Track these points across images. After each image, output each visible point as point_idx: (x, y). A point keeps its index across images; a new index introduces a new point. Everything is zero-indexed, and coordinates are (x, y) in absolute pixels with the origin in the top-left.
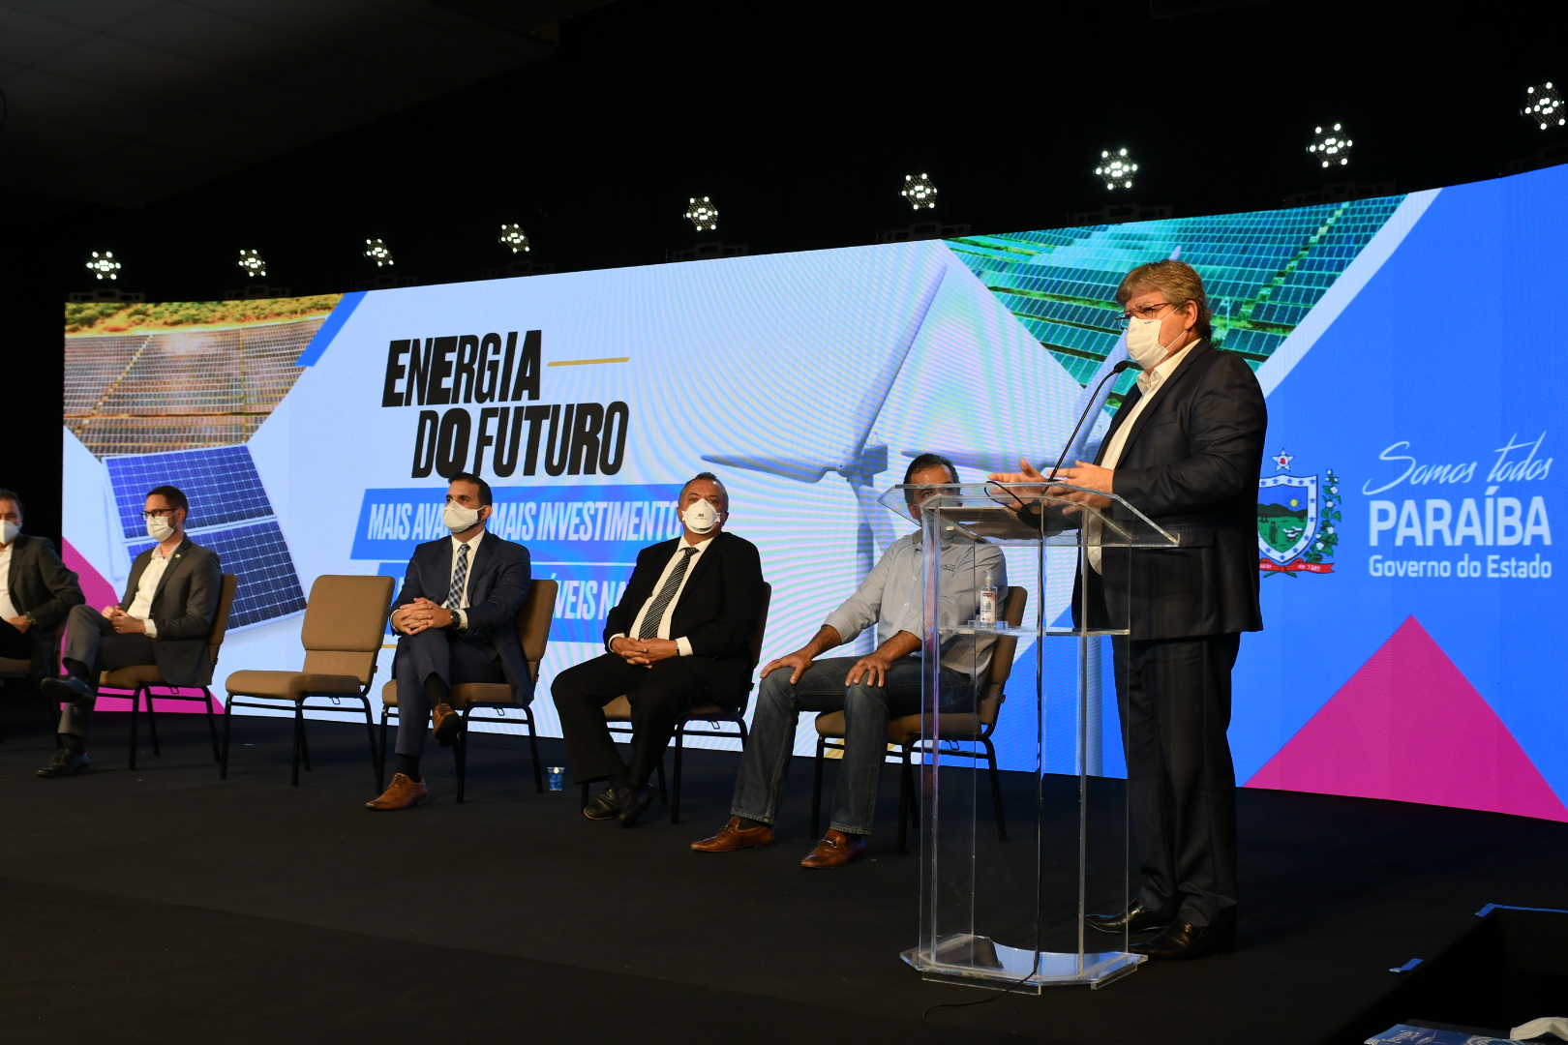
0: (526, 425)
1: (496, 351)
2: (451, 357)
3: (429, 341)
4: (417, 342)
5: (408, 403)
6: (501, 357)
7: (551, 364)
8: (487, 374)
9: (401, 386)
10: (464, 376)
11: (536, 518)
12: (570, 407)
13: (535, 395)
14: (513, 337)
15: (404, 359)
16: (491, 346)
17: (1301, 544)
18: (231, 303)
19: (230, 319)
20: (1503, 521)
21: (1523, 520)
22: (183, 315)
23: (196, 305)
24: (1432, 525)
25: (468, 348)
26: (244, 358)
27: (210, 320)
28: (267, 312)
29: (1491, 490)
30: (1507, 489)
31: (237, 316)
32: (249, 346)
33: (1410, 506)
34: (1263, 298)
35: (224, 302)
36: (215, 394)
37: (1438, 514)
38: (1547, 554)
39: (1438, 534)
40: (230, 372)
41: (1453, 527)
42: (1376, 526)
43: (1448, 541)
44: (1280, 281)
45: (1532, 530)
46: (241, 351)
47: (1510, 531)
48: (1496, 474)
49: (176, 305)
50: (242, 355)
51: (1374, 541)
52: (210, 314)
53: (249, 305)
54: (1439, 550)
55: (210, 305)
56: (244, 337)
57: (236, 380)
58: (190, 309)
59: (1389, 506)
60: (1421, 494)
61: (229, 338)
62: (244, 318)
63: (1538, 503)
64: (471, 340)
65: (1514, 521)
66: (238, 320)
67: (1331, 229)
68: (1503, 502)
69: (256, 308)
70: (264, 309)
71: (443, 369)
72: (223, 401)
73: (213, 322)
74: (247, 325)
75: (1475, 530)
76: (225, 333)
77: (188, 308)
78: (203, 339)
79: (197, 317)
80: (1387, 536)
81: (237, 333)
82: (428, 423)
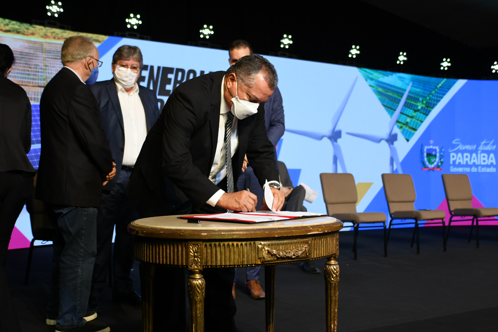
2: (170, 76)
3: (159, 68)
4: (152, 67)
15: (145, 73)
17: (435, 163)
18: (38, 27)
19: (37, 35)
20: (482, 159)
21: (488, 158)
22: (10, 28)
23: (18, 23)
24: (465, 159)
25: (180, 74)
26: (46, 58)
27: (26, 33)
28: (60, 36)
29: (479, 152)
30: (483, 152)
31: (42, 34)
32: (49, 52)
33: (460, 155)
34: (428, 100)
35: (34, 26)
36: (29, 74)
37: (467, 157)
38: (494, 166)
39: (467, 162)
40: (38, 64)
41: (470, 160)
42: (452, 159)
43: (469, 163)
44: (431, 96)
45: (490, 161)
46: (44, 54)
47: (484, 161)
48: (481, 148)
49: (7, 21)
50: (44, 56)
51: (451, 163)
52: (26, 30)
53: (49, 31)
54: (467, 165)
55: (26, 25)
56: (46, 47)
57: (41, 69)
58: (14, 25)
59: (455, 154)
60: (463, 152)
61: (36, 45)
62: (46, 36)
63: (492, 155)
64: (182, 71)
65: (486, 159)
66: (42, 37)
67: (442, 85)
68: (483, 155)
69: (54, 32)
70: (57, 34)
72: (33, 79)
73: (27, 35)
74: (47, 40)
75: (476, 161)
76: (35, 42)
77: (14, 24)
78: (22, 43)
79: (19, 30)
80: (454, 162)
81: (42, 44)
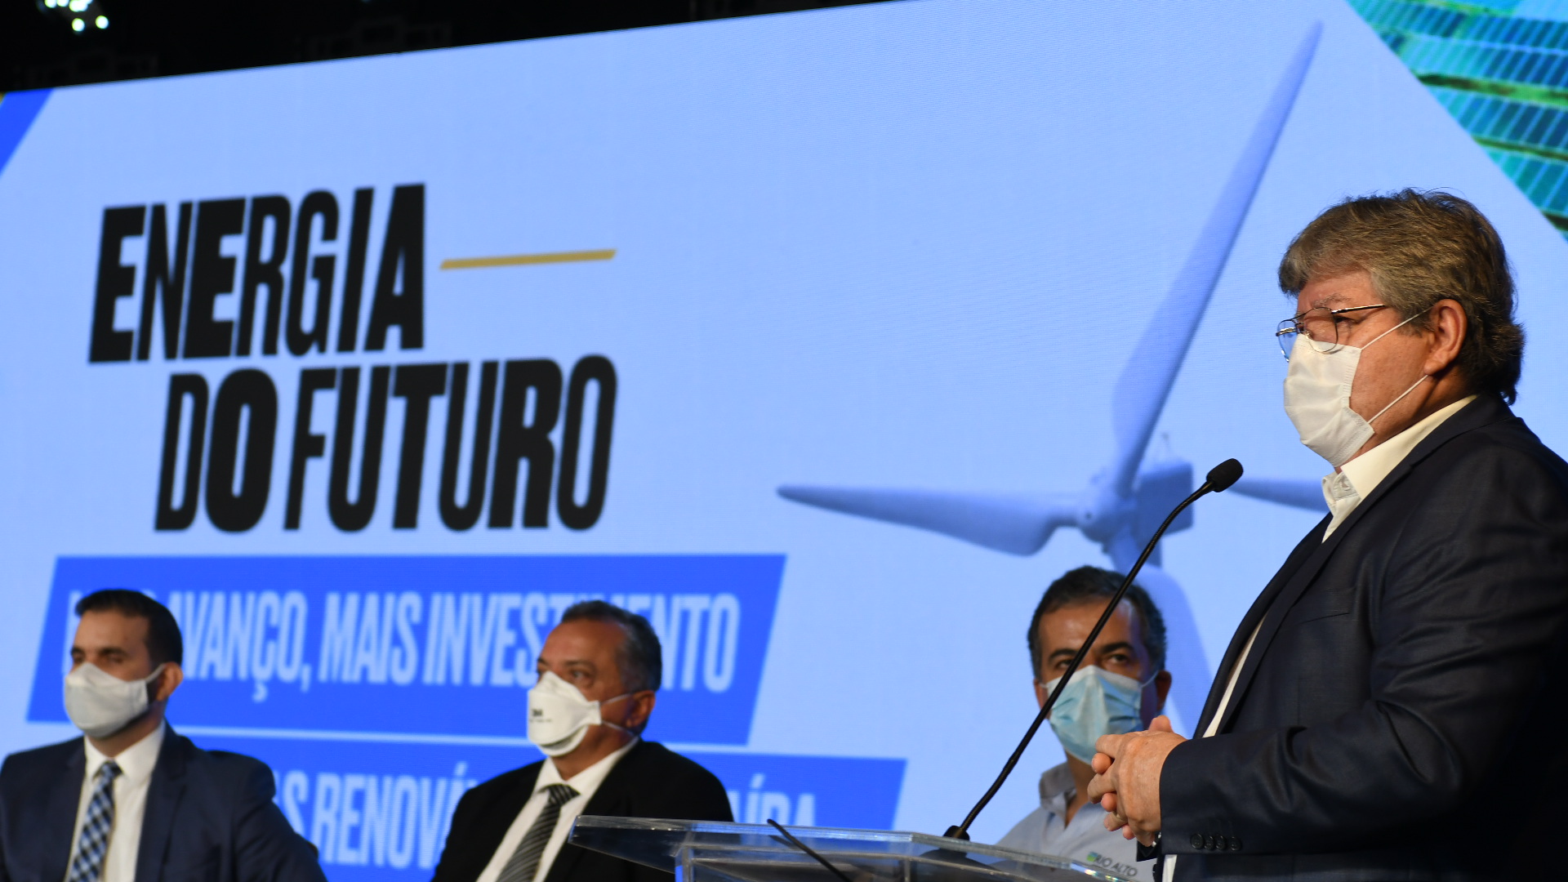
0: (396, 410)
1: (330, 234)
2: (233, 246)
3: (185, 208)
4: (159, 211)
5: (144, 355)
6: (339, 248)
7: (448, 265)
8: (311, 288)
9: (127, 314)
10: (262, 293)
11: (420, 632)
12: (489, 369)
13: (413, 339)
14: (364, 198)
15: (134, 251)
16: (318, 223)
25: (269, 225)
64: (274, 205)
71: (215, 275)
82: (188, 402)
